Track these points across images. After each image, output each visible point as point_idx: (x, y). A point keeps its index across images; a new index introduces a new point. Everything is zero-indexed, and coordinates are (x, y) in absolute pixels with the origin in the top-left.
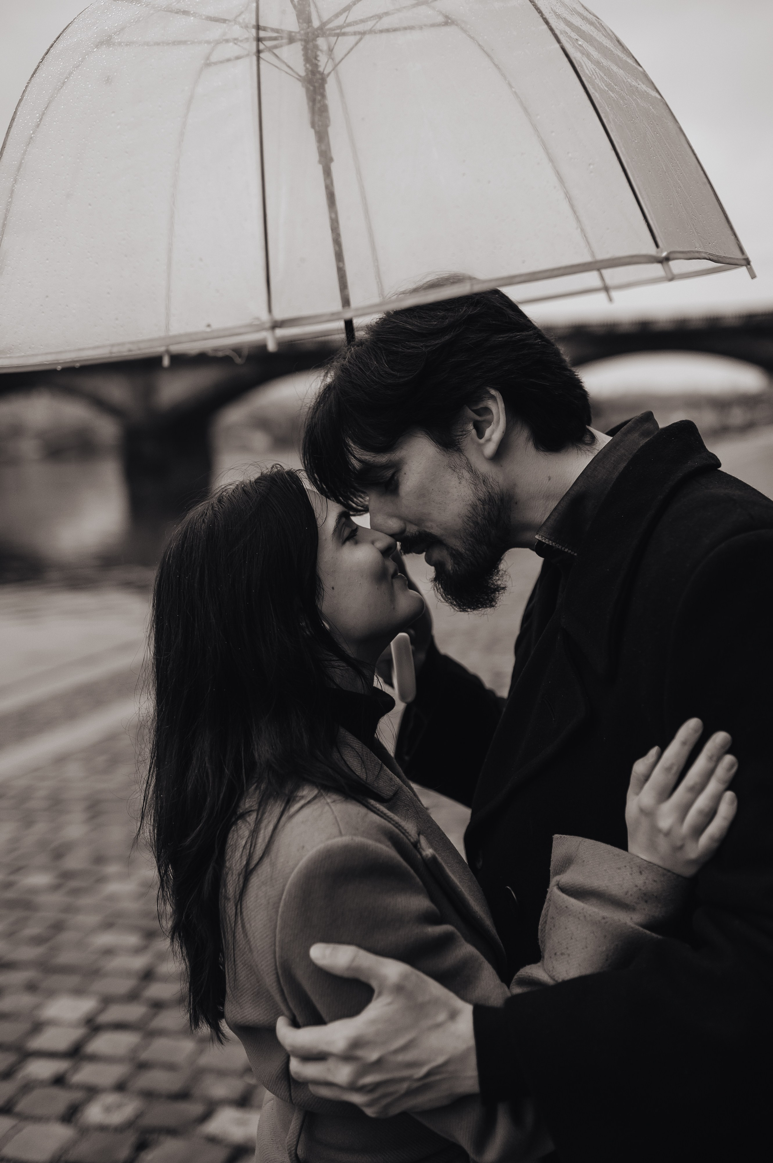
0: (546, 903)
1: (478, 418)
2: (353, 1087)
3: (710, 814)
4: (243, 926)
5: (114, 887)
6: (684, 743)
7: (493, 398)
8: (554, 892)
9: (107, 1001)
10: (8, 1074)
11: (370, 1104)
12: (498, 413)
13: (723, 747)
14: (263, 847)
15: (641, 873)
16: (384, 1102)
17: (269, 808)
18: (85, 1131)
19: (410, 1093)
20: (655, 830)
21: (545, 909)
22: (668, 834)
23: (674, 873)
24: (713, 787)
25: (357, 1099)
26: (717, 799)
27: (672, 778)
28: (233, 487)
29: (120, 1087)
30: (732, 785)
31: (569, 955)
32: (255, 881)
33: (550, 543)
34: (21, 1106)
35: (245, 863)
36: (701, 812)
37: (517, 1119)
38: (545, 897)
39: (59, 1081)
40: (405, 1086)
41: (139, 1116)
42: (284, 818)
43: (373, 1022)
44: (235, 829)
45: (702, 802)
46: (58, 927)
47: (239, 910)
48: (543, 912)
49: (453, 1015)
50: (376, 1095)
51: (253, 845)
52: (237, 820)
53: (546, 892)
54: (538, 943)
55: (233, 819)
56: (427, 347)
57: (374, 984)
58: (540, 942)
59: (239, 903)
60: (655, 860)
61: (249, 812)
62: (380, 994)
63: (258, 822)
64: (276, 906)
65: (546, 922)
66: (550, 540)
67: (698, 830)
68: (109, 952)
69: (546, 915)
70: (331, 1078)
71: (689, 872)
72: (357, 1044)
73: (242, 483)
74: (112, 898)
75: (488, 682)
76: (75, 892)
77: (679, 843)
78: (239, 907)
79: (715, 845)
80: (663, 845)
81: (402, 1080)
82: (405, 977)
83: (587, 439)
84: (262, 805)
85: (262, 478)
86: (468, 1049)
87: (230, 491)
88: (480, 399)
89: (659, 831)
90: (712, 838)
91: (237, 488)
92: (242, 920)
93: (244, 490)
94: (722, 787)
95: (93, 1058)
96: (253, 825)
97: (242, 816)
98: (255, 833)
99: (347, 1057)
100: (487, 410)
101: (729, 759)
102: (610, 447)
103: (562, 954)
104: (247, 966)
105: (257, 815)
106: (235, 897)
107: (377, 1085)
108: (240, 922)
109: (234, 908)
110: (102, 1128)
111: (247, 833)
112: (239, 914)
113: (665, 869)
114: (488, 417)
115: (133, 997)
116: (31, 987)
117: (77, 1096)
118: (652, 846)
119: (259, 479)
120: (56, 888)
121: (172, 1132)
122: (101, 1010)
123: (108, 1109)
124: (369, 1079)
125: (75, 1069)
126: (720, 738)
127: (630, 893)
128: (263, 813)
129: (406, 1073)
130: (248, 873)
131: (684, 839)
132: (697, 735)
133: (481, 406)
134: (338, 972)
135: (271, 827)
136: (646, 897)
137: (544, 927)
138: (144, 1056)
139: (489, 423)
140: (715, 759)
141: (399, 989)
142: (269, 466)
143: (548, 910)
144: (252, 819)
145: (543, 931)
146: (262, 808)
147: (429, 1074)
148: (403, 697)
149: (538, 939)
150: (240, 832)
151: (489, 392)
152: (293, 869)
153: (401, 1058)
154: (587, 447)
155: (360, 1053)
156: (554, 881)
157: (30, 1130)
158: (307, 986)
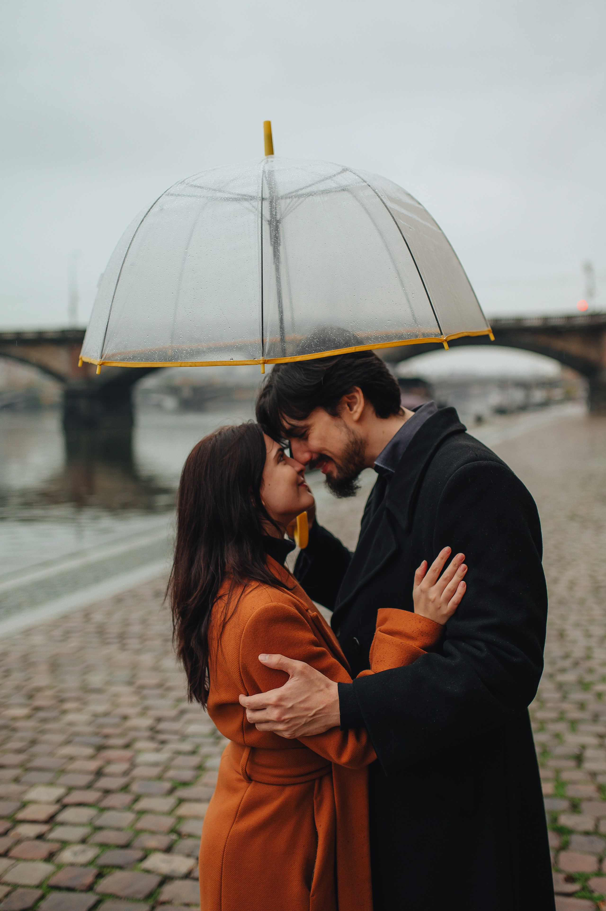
0: (374, 640)
1: (349, 401)
2: (279, 721)
3: (454, 591)
4: (222, 651)
5: (71, 717)
6: (442, 558)
7: (357, 391)
8: (378, 633)
9: (70, 789)
10: (5, 833)
11: (286, 730)
12: (360, 399)
13: (461, 560)
14: (232, 610)
15: (420, 622)
16: (294, 729)
17: (234, 592)
18: (60, 867)
19: (306, 724)
20: (428, 600)
21: (374, 642)
22: (433, 601)
23: (436, 622)
24: (455, 578)
25: (280, 727)
26: (458, 584)
27: (436, 574)
28: (227, 428)
29: (84, 841)
30: (464, 578)
31: (384, 661)
32: (228, 627)
33: (382, 466)
34: (14, 852)
35: (223, 619)
36: (449, 590)
37: (358, 738)
38: (373, 637)
39: (40, 837)
40: (304, 720)
41: (97, 857)
42: (243, 596)
43: (290, 688)
44: (217, 604)
45: (450, 585)
46: (33, 742)
47: (219, 644)
48: (372, 645)
49: (328, 686)
50: (290, 725)
51: (227, 610)
52: (217, 600)
53: (374, 635)
54: (369, 661)
55: (215, 600)
56: (325, 366)
57: (290, 672)
58: (370, 660)
59: (220, 640)
60: (427, 616)
61: (224, 595)
62: (293, 676)
63: (229, 599)
64: (240, 636)
65: (373, 649)
66: (382, 464)
67: (448, 599)
68: (72, 758)
69: (374, 646)
70: (268, 717)
71: (442, 621)
72: (281, 699)
73: (232, 427)
74: (71, 724)
75: (345, 544)
76: (44, 720)
77: (439, 606)
78: (220, 641)
79: (456, 606)
80: (431, 607)
81: (303, 717)
82: (305, 668)
83: (401, 413)
84: (231, 590)
85: (243, 426)
86: (335, 701)
87: (226, 430)
88: (352, 392)
89: (430, 600)
90: (454, 603)
91: (229, 428)
92: (221, 647)
93: (233, 430)
94: (460, 579)
95: (62, 824)
96: (226, 601)
97: (221, 597)
98: (228, 604)
99: (276, 706)
100: (354, 397)
101: (464, 566)
102: (413, 418)
103: (381, 661)
104: (223, 672)
105: (229, 596)
106: (217, 637)
107: (291, 719)
108: (220, 649)
109: (217, 643)
110: (72, 865)
111: (223, 605)
112: (220, 645)
113: (431, 620)
114: (354, 400)
115: (89, 786)
116: (17, 780)
117: (54, 846)
118: (426, 608)
119: (241, 426)
120: (29, 717)
121: (121, 867)
122: (67, 794)
123: (75, 854)
124: (287, 716)
125: (51, 830)
126: (460, 556)
127: (415, 631)
128: (232, 595)
129: (305, 713)
130: (224, 624)
131: (441, 604)
132: (449, 554)
133: (351, 394)
134: (272, 667)
135: (237, 600)
136: (422, 633)
137: (372, 652)
138: (99, 822)
139: (355, 403)
140: (457, 565)
141: (302, 673)
142: (247, 420)
143: (375, 642)
144: (226, 598)
145: (372, 653)
146: (231, 593)
147: (314, 715)
148: (301, 544)
149: (369, 659)
150: (220, 605)
151: (355, 389)
152: (249, 618)
153: (302, 706)
154: (401, 417)
155: (283, 703)
156: (377, 629)
157: (21, 866)
158: (255, 677)
